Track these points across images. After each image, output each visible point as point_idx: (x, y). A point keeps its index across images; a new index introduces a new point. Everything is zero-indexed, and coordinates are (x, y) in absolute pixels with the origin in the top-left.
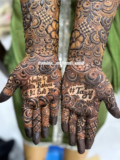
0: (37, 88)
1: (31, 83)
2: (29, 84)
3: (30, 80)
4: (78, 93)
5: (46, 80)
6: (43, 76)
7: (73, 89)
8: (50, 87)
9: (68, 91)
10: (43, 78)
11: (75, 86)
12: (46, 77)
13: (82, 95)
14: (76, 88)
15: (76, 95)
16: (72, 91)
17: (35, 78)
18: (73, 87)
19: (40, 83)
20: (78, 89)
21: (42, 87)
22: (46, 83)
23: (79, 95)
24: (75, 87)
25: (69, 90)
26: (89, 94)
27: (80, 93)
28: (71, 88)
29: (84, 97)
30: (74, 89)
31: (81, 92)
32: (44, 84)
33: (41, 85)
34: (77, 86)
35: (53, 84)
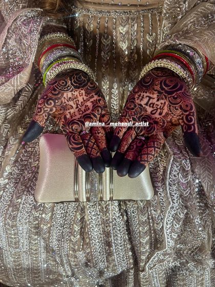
0: (76, 108)
1: (67, 103)
2: (65, 104)
3: (64, 98)
4: (146, 104)
5: (84, 94)
6: (78, 91)
7: (142, 95)
8: (92, 100)
9: (135, 97)
10: (80, 94)
11: (146, 93)
12: (83, 92)
13: (151, 109)
14: (146, 97)
15: (144, 106)
16: (141, 98)
17: (70, 95)
18: (142, 94)
19: (77, 102)
20: (148, 98)
21: (82, 105)
22: (85, 98)
23: (147, 107)
24: (145, 95)
25: (137, 96)
26: (160, 108)
27: (150, 107)
28: (140, 94)
29: (153, 112)
30: (143, 97)
31: (151, 105)
32: (83, 101)
33: (80, 103)
34: (148, 94)
35: (94, 95)
